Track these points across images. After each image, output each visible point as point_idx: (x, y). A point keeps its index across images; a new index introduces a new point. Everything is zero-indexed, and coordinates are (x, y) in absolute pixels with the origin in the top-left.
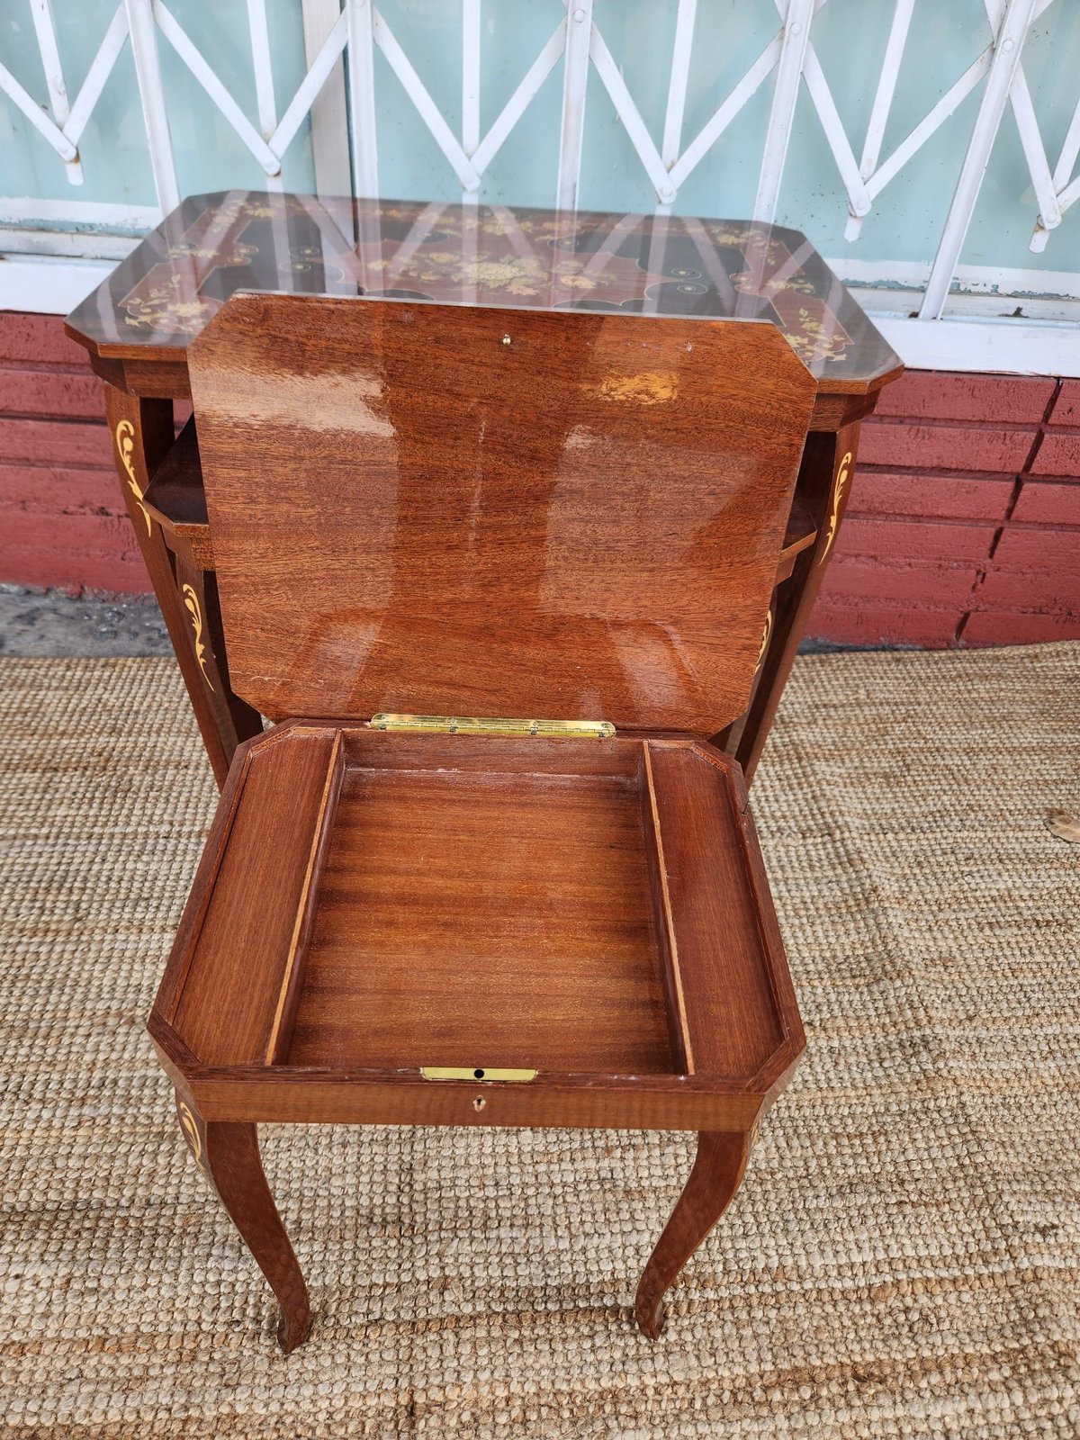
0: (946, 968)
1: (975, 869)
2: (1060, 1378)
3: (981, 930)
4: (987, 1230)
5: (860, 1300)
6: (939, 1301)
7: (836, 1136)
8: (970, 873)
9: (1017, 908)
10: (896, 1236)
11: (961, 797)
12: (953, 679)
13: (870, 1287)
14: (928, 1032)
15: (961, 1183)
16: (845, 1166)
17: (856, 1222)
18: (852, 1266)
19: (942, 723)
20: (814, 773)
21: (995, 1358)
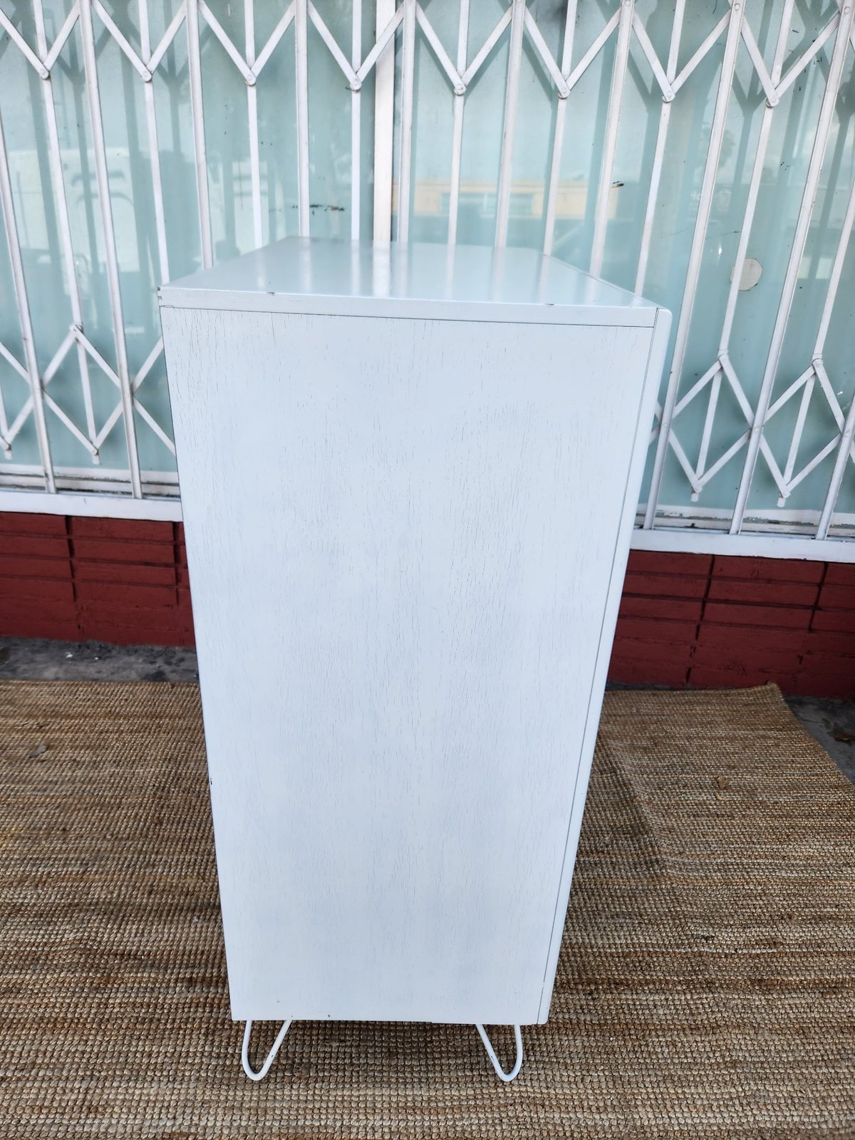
0: (670, 832)
1: (688, 791)
2: (707, 990)
3: (689, 817)
4: (680, 936)
5: (618, 957)
6: (655, 959)
7: (611, 896)
8: (685, 793)
9: (708, 808)
10: (636, 935)
11: (683, 759)
12: (683, 704)
13: (623, 952)
14: (659, 857)
15: (669, 918)
16: (615, 908)
17: (619, 928)
18: (615, 944)
19: (675, 724)
20: (607, 745)
21: (680, 982)
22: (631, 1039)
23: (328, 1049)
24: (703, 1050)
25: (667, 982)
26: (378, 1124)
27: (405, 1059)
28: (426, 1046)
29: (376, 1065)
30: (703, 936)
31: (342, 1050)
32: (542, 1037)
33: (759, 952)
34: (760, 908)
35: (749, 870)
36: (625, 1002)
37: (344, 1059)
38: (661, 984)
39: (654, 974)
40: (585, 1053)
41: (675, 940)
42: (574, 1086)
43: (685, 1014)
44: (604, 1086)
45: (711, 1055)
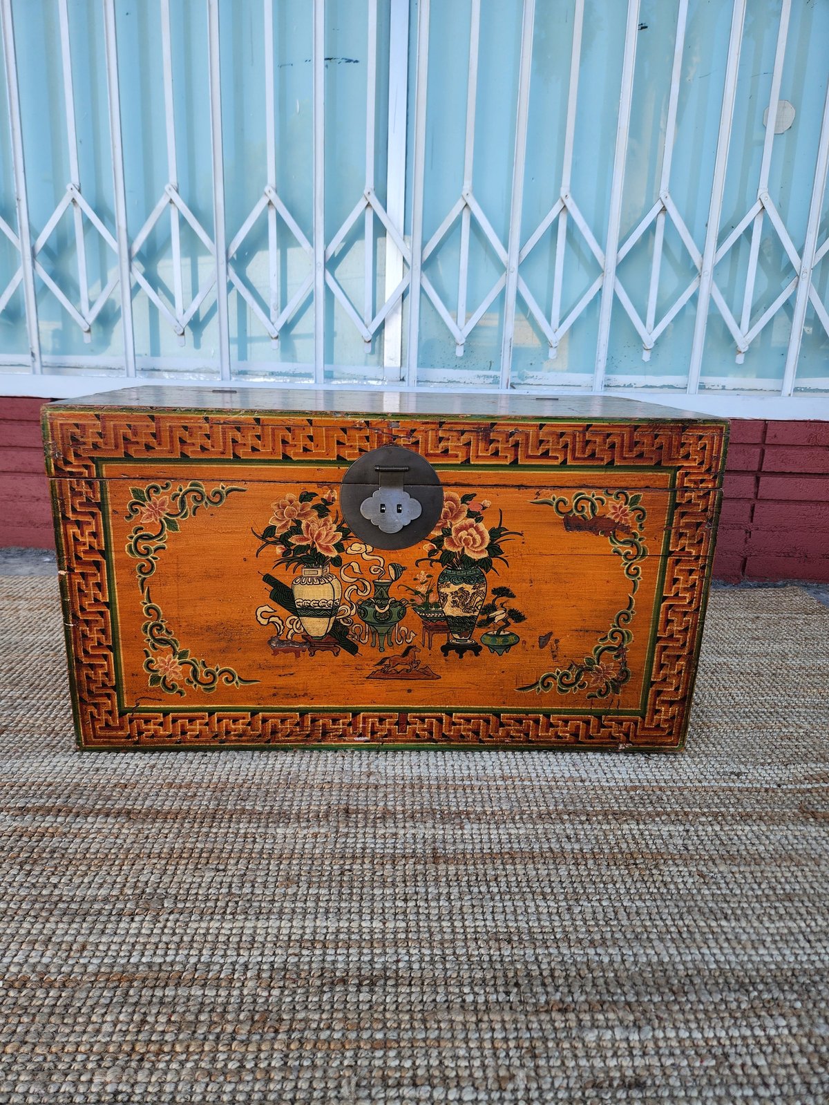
2: (742, 823)
5: (619, 790)
6: (669, 793)
13: (625, 786)
18: (615, 779)
22: (640, 869)
25: (686, 814)
26: (254, 960)
27: (309, 888)
28: (342, 875)
30: (733, 773)
32: (509, 867)
33: (810, 786)
34: (805, 748)
36: (627, 832)
38: (677, 815)
39: (668, 806)
42: (557, 918)
44: (600, 916)
45: (755, 886)
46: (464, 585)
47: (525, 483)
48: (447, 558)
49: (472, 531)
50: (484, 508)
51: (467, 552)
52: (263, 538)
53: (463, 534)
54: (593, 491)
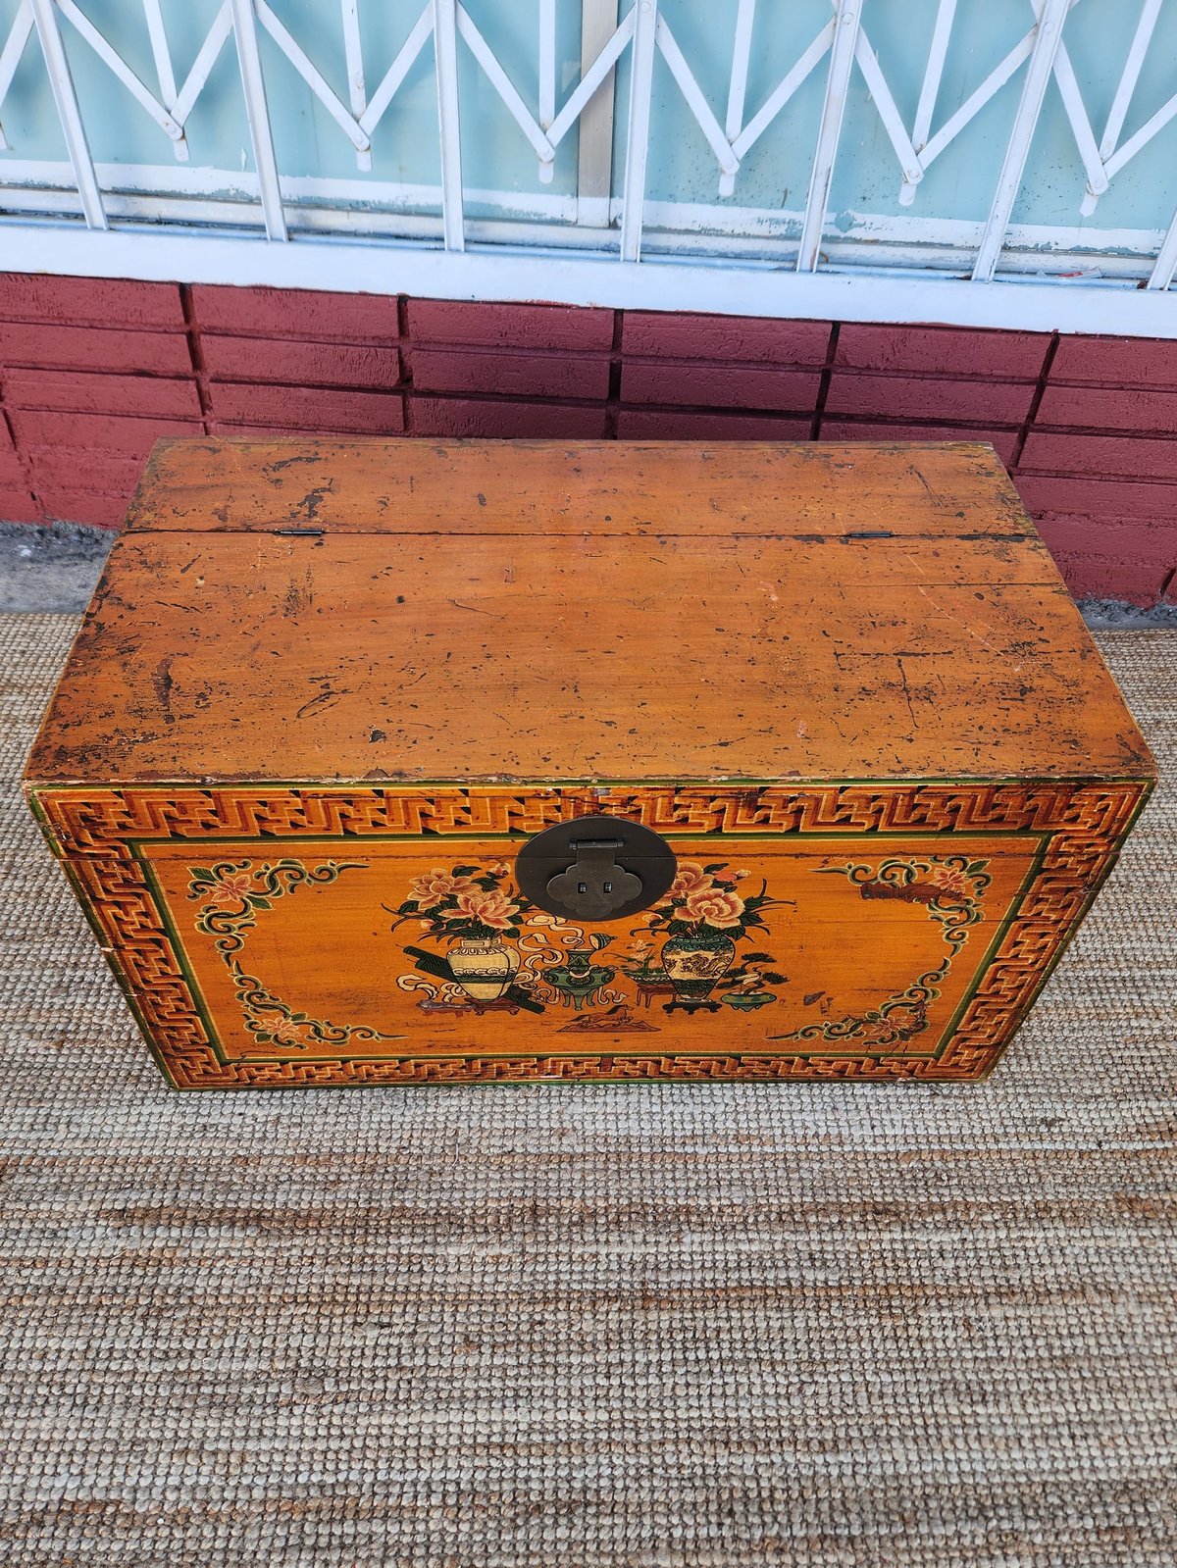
4: (1001, 1119)
5: (888, 1160)
6: (952, 1165)
10: (923, 1119)
13: (896, 1152)
17: (893, 1107)
18: (884, 1136)
21: (990, 1206)
22: (894, 1316)
23: (359, 1343)
24: (1016, 1334)
25: (967, 1207)
26: (437, 1477)
27: (493, 1354)
28: (531, 1331)
29: (441, 1367)
30: (1044, 1120)
31: (383, 1341)
32: (735, 1314)
33: (1140, 1147)
34: (1153, 1064)
35: (1144, 991)
36: (888, 1247)
37: (386, 1358)
39: (946, 1192)
40: (809, 1342)
41: (993, 1127)
43: (992, 1266)
46: (701, 952)
47: (806, 852)
48: (678, 927)
49: (721, 902)
50: (739, 878)
51: (707, 921)
52: (399, 913)
53: (705, 904)
54: (914, 858)
